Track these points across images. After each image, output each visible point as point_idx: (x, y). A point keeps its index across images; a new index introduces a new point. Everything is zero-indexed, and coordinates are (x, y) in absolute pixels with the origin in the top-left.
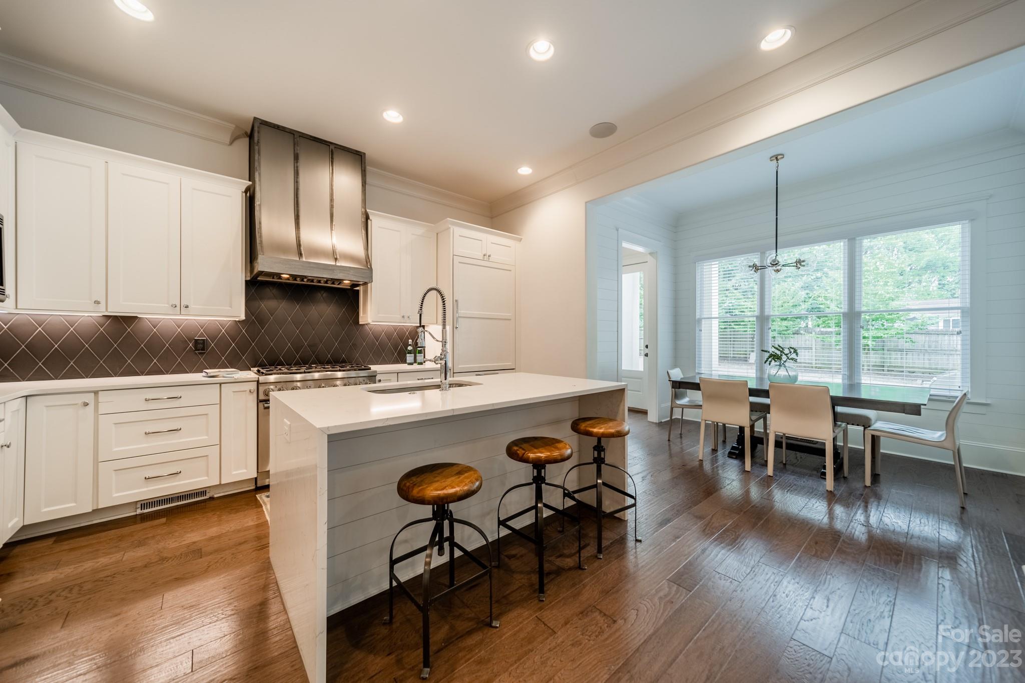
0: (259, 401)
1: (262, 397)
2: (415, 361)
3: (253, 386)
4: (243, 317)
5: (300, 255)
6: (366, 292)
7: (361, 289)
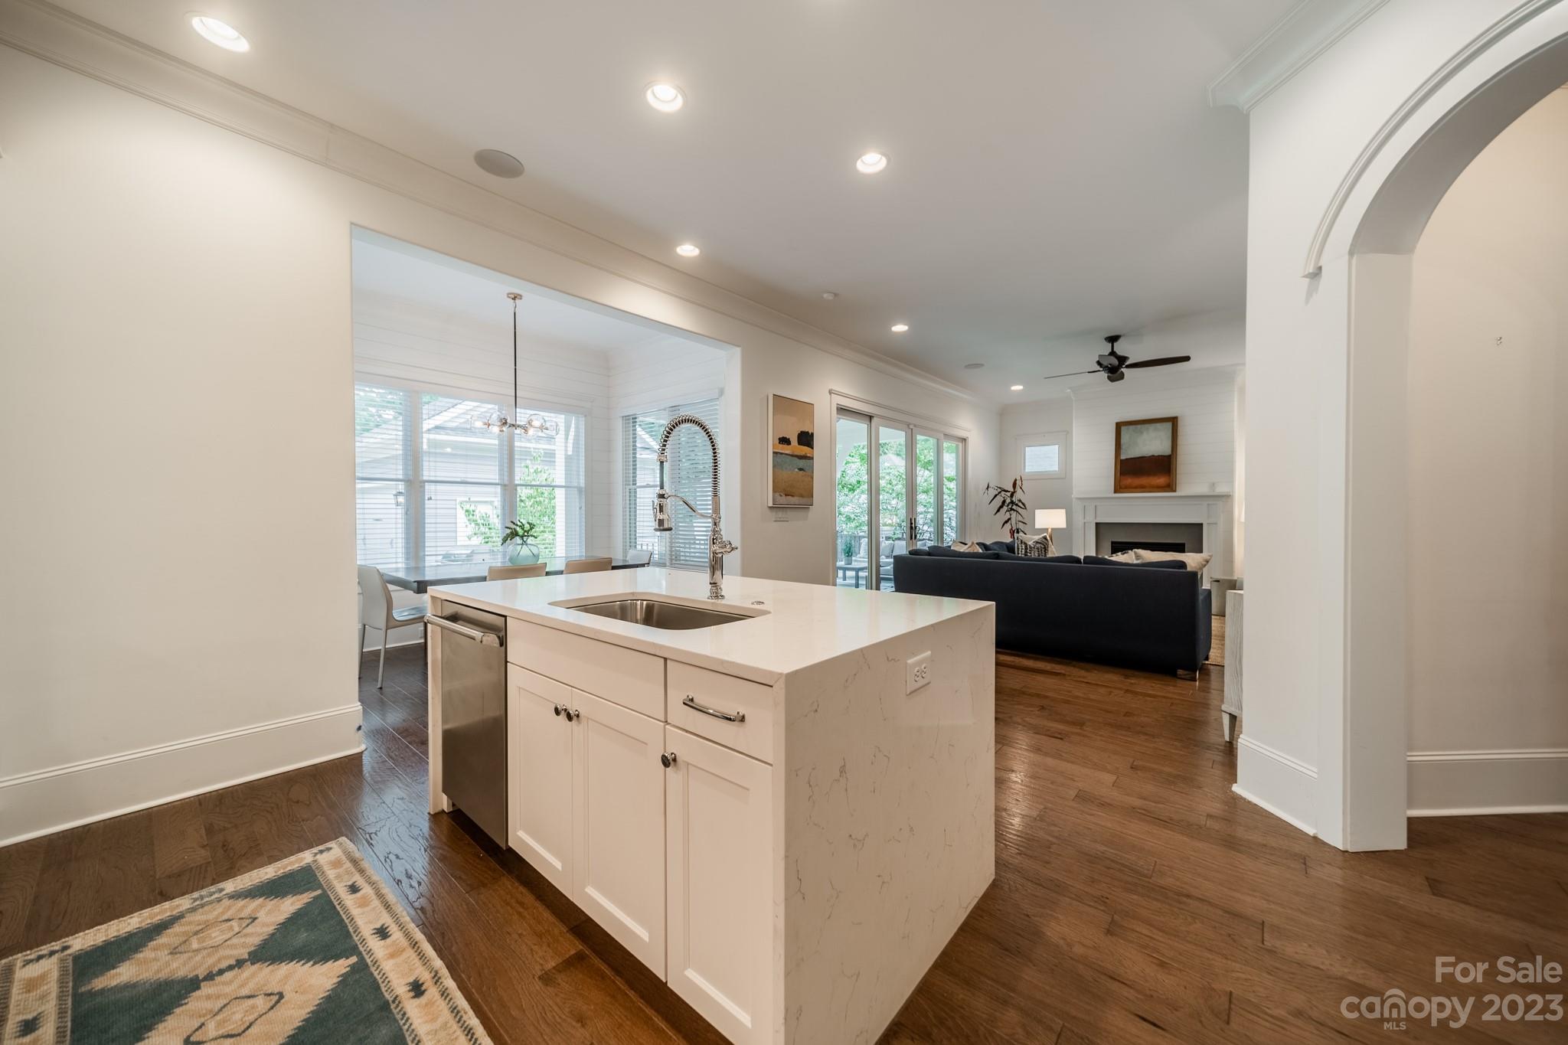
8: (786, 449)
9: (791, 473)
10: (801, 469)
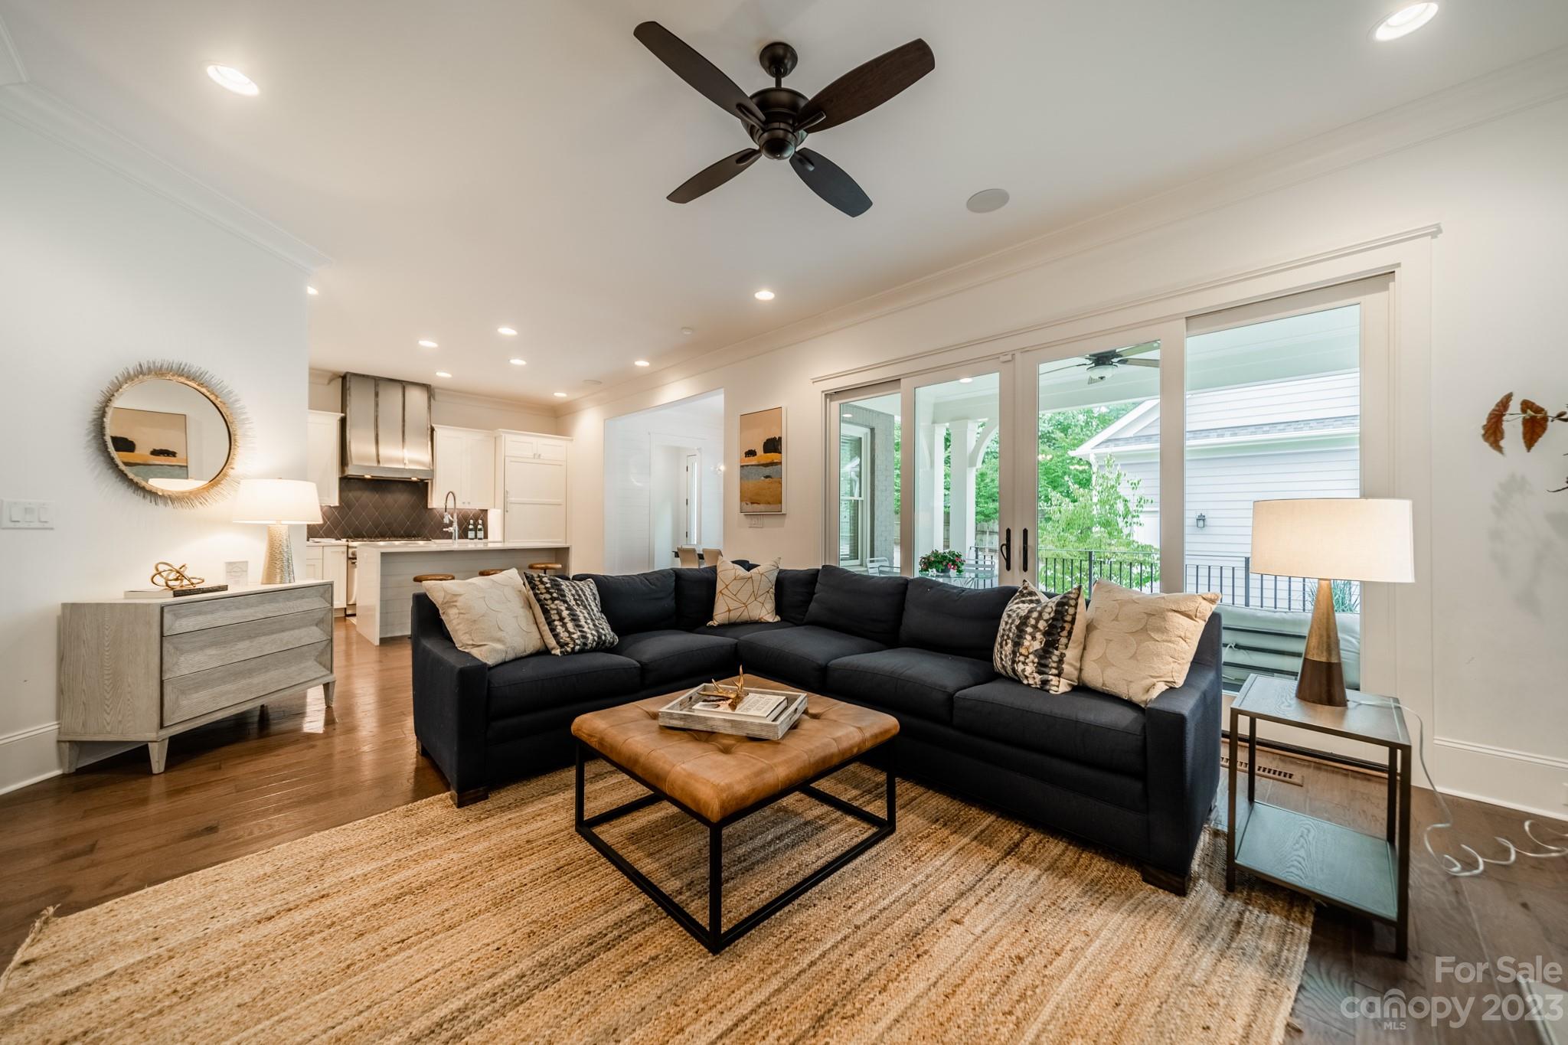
0: (349, 558)
1: (350, 556)
2: (476, 537)
3: (345, 549)
4: (337, 504)
5: (379, 462)
6: (432, 483)
7: (429, 482)
8: (753, 461)
9: (758, 481)
10: (767, 477)
